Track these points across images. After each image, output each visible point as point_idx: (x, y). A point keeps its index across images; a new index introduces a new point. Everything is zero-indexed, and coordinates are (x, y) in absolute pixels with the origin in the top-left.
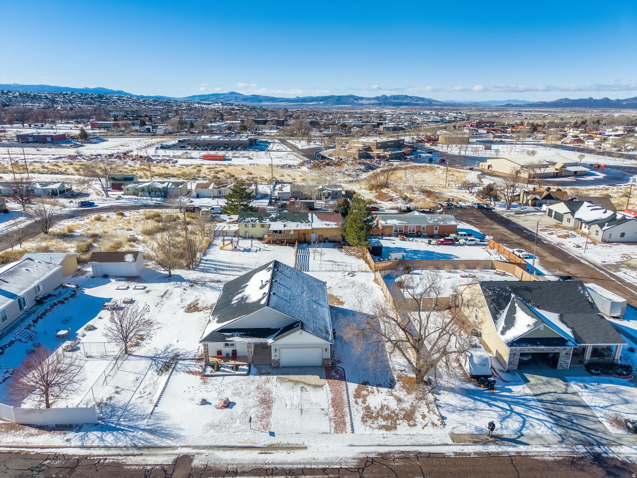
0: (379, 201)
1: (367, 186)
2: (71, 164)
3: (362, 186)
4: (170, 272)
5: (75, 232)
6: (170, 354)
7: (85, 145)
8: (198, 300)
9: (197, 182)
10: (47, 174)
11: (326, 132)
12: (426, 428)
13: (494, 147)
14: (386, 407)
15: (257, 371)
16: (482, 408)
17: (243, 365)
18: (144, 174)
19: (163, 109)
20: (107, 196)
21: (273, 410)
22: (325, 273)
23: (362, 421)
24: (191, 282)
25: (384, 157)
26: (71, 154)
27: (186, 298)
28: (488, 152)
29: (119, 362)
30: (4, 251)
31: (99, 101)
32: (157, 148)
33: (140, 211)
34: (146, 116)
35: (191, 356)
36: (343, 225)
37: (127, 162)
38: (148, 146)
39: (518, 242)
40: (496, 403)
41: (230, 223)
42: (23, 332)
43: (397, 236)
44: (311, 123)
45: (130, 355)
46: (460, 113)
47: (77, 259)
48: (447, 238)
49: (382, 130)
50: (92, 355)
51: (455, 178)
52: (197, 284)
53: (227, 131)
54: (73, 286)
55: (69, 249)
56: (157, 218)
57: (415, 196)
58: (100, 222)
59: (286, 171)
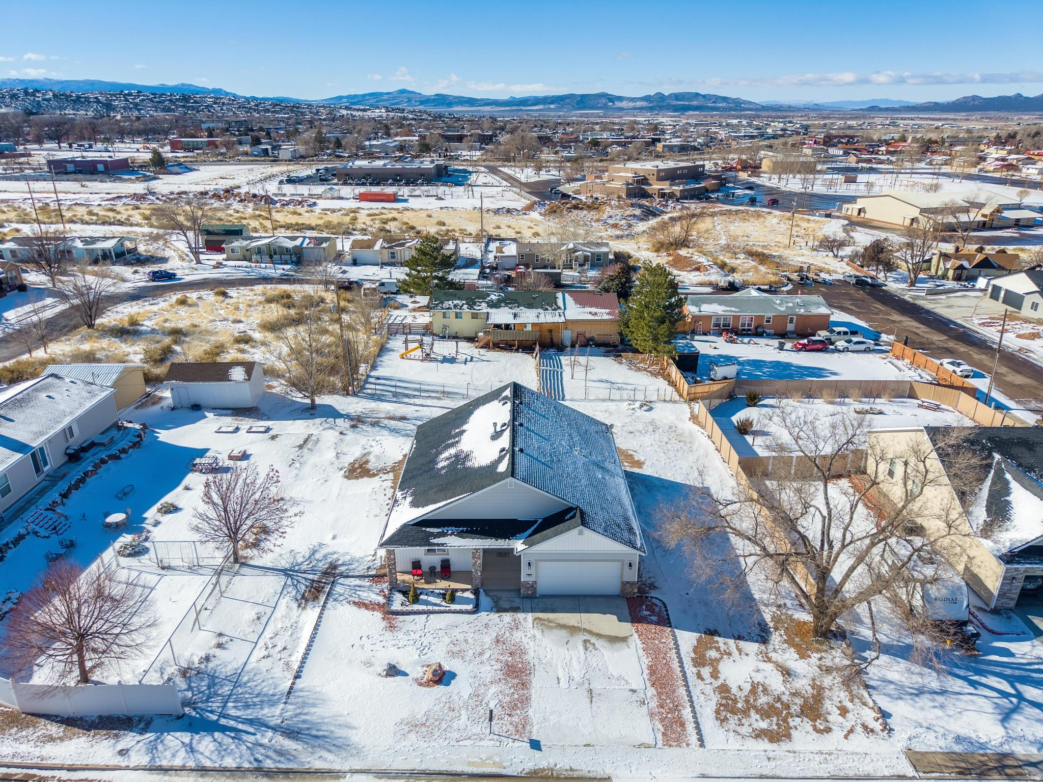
0: (675, 272)
1: (650, 245)
2: (138, 208)
3: (640, 245)
4: (313, 401)
5: (142, 325)
6: (320, 564)
7: (161, 176)
8: (369, 453)
9: (353, 238)
10: (96, 224)
11: (565, 154)
12: (851, 736)
13: (862, 178)
14: (761, 688)
15: (492, 604)
16: (957, 689)
17: (463, 590)
18: (261, 224)
19: (289, 118)
20: (199, 262)
21: (533, 691)
22: (598, 403)
23: (717, 718)
24: (352, 419)
25: (671, 196)
26: (137, 192)
27: (345, 450)
28: (853, 186)
29: (224, 579)
30: (14, 360)
31: (183, 106)
32: (281, 182)
33: (256, 287)
34: (261, 129)
35: (361, 570)
36: (622, 314)
37: (230, 205)
38: (266, 179)
39: (945, 346)
40: (984, 680)
41: (414, 310)
42: (41, 518)
43: (720, 335)
44: (540, 138)
45: (243, 564)
46: (790, 122)
47: (145, 374)
48: (814, 338)
49: (661, 150)
50: (173, 564)
51: (803, 231)
52: (363, 422)
53: (398, 154)
54: (137, 426)
55: (132, 357)
56: (285, 301)
57: (738, 262)
58: (186, 308)
59: (504, 220)
